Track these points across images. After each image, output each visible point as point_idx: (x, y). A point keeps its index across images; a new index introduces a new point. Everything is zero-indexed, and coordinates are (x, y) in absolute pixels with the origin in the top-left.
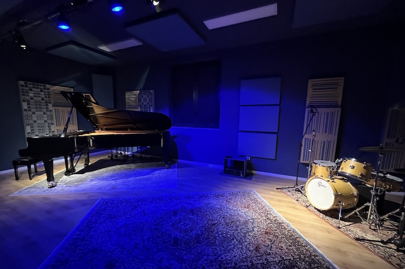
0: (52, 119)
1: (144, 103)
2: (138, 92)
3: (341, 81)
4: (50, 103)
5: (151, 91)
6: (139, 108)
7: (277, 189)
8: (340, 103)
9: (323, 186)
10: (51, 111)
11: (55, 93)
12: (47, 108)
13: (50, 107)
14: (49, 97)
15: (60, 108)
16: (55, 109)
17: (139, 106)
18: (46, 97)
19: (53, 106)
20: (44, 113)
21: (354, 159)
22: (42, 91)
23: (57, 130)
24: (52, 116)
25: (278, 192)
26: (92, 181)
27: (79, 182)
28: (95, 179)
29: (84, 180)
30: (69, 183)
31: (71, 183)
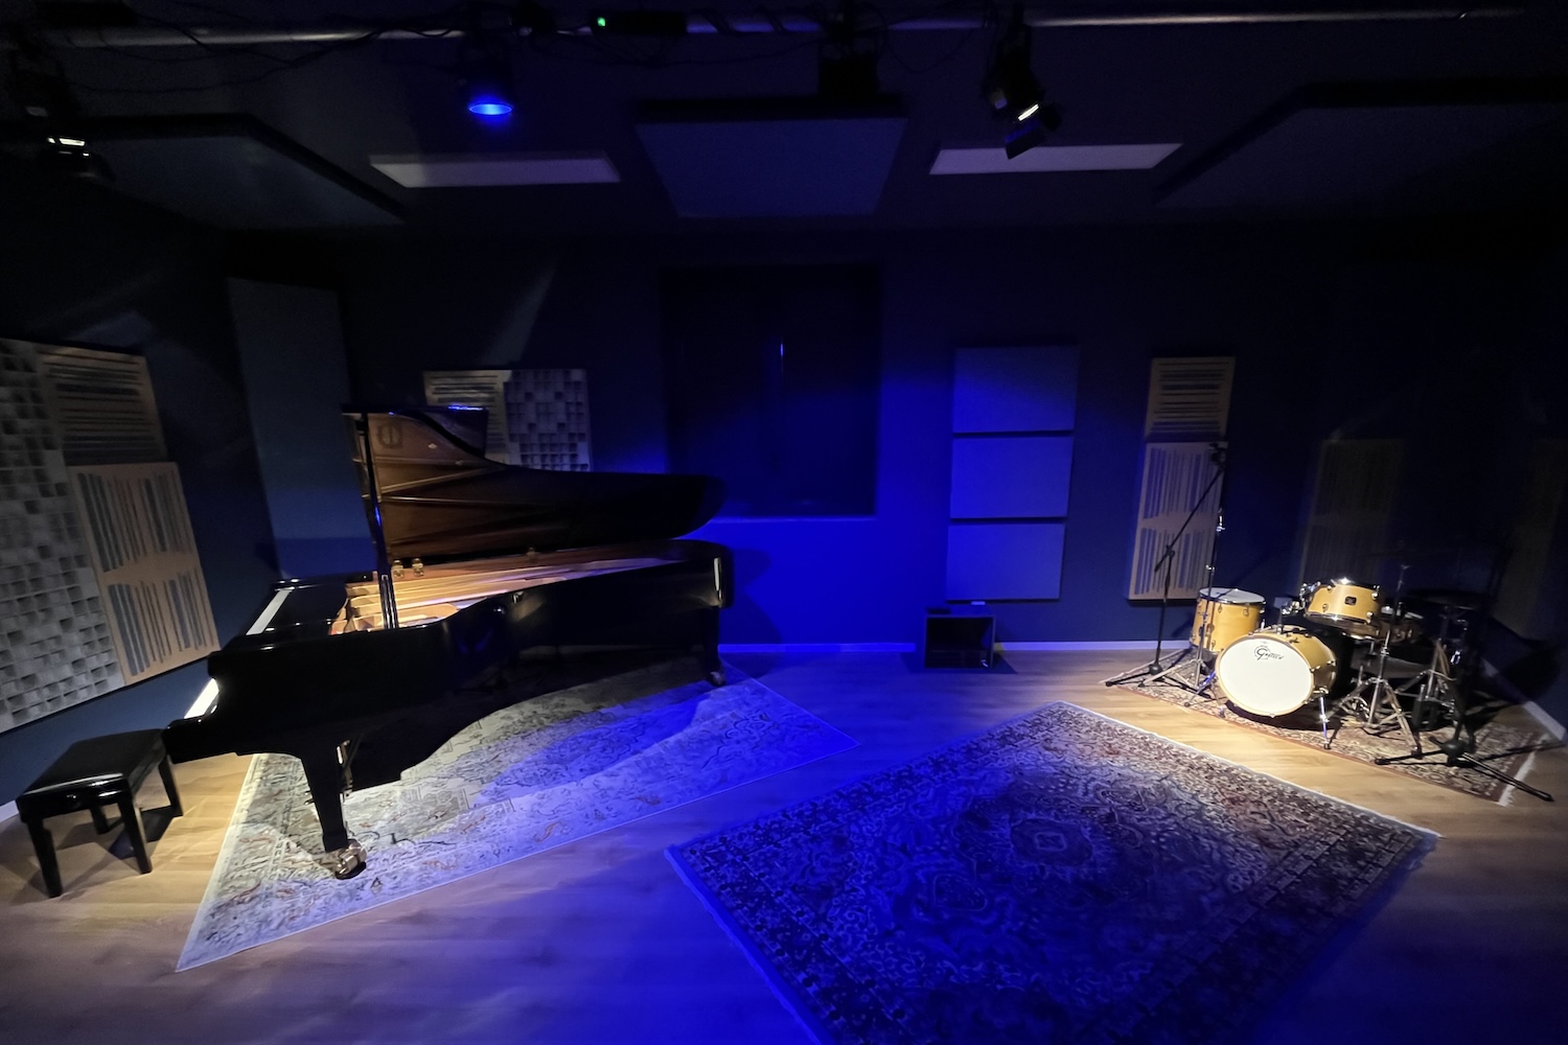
0: (74, 533)
1: (542, 427)
2: (504, 375)
3: (1228, 365)
4: (49, 446)
5: (577, 375)
6: (516, 446)
7: (1109, 684)
8: (1223, 430)
9: (1273, 655)
10: (61, 490)
11: (61, 387)
12: (41, 477)
13: (55, 465)
14: (40, 414)
15: (105, 472)
16: (81, 477)
17: (512, 437)
18: (23, 414)
19: (72, 459)
20: (32, 507)
21: (1345, 581)
23: (111, 589)
24: (70, 518)
25: (1116, 693)
26: (498, 796)
27: (445, 815)
28: (499, 787)
29: (454, 801)
30: (410, 831)
31: (416, 829)
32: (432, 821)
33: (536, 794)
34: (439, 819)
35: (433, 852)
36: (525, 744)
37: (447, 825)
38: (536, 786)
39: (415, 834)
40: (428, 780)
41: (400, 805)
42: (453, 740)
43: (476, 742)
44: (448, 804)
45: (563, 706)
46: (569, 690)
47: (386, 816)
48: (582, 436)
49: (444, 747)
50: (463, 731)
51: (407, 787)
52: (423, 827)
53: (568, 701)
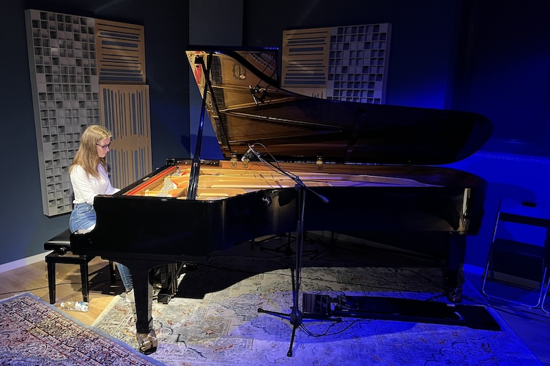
2: (332, 31)
4: (94, 74)
5: (384, 28)
10: (95, 96)
12: (88, 89)
13: (96, 87)
14: (93, 57)
15: (115, 88)
16: (104, 91)
17: (330, 77)
18: (85, 56)
19: (102, 81)
20: (82, 104)
22: (77, 38)
24: (97, 111)
26: (248, 333)
27: (212, 333)
28: (251, 327)
29: (222, 326)
30: (189, 337)
31: (192, 337)
32: (203, 335)
33: (271, 342)
34: (208, 335)
35: (191, 358)
36: (282, 300)
37: (209, 342)
38: (274, 336)
39: (190, 340)
40: (216, 305)
41: (193, 317)
42: (244, 282)
43: (255, 288)
44: (218, 327)
45: (321, 280)
46: (331, 268)
47: (183, 321)
48: (379, 77)
49: (236, 285)
50: (252, 277)
51: (203, 306)
52: (196, 338)
53: (326, 277)
